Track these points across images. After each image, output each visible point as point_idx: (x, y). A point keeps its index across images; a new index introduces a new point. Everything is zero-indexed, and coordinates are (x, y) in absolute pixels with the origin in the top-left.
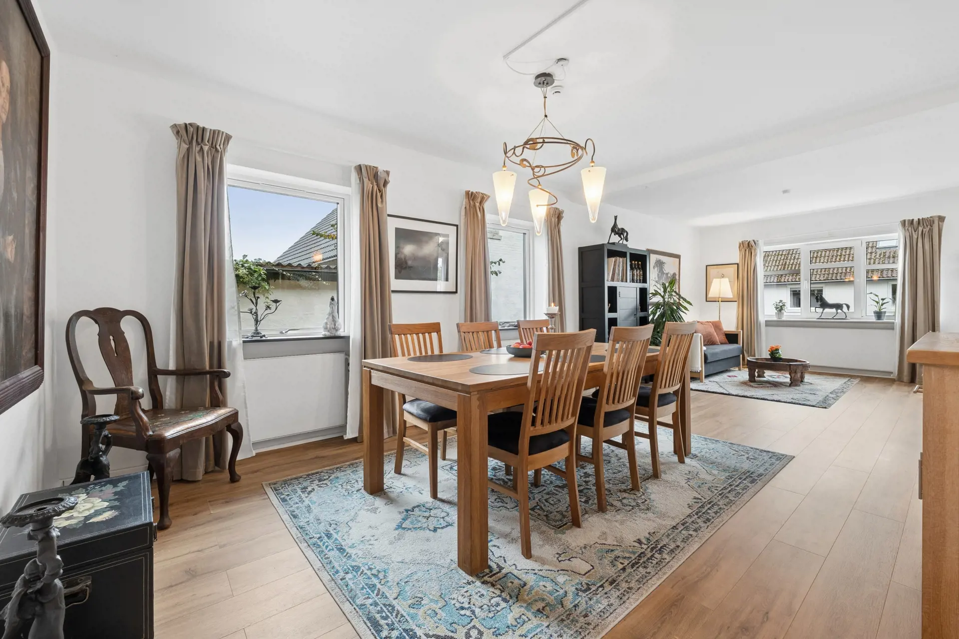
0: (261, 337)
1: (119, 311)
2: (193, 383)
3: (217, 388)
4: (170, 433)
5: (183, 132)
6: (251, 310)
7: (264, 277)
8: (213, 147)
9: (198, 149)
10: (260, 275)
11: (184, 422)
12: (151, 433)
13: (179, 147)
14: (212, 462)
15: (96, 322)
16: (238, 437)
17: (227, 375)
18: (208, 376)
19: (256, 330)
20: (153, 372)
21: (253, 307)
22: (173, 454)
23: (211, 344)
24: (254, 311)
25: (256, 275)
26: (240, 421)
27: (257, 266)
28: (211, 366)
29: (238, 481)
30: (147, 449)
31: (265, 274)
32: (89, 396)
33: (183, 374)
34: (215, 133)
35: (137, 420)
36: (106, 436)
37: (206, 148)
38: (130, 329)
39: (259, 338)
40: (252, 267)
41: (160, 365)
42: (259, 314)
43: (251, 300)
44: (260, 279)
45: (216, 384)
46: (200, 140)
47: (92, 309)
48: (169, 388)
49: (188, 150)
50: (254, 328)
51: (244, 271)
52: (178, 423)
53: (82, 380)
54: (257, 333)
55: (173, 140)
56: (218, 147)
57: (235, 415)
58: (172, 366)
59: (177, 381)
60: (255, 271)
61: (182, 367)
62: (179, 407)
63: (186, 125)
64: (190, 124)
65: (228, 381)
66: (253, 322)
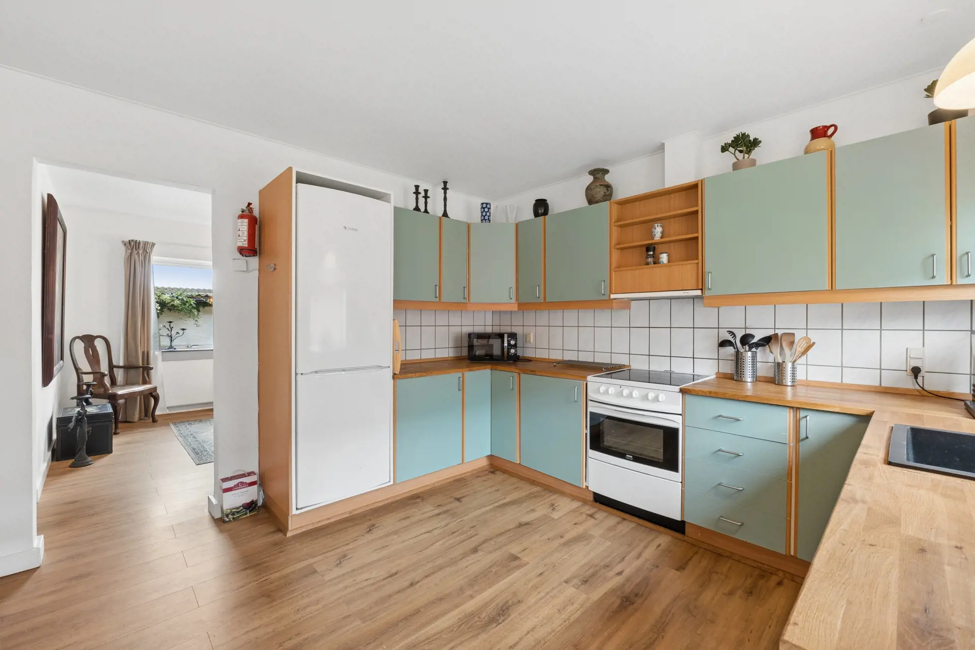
0: (175, 349)
1: (93, 336)
2: (132, 372)
3: (146, 375)
4: (120, 392)
5: (128, 245)
6: (168, 334)
7: (194, 306)
8: (145, 250)
9: (136, 252)
10: (191, 304)
11: (127, 389)
12: (110, 392)
13: (126, 251)
14: (143, 414)
15: (83, 341)
16: (157, 399)
17: (152, 369)
18: (141, 369)
19: (171, 345)
20: (111, 367)
21: (169, 332)
22: (121, 401)
23: (143, 353)
24: (170, 335)
25: (187, 305)
26: (158, 392)
27: (188, 298)
28: (143, 364)
29: (156, 422)
30: (109, 399)
31: (195, 304)
32: (80, 375)
33: (127, 368)
34: (146, 243)
35: (104, 386)
36: (91, 391)
37: (141, 252)
38: (99, 345)
39: (173, 350)
40: (185, 299)
41: (115, 363)
42: (173, 337)
43: (168, 329)
44: (190, 307)
45: (145, 373)
46: (137, 248)
47: (81, 335)
48: (120, 375)
49: (131, 253)
50: (170, 344)
51: (178, 302)
52: (124, 389)
53: (77, 369)
54: (171, 347)
55: (123, 248)
56: (147, 250)
57: (155, 389)
58: (121, 364)
59: (124, 372)
60: (187, 302)
61: (127, 364)
62: (125, 384)
63: (129, 241)
64: (132, 240)
65: (152, 372)
66: (170, 341)
